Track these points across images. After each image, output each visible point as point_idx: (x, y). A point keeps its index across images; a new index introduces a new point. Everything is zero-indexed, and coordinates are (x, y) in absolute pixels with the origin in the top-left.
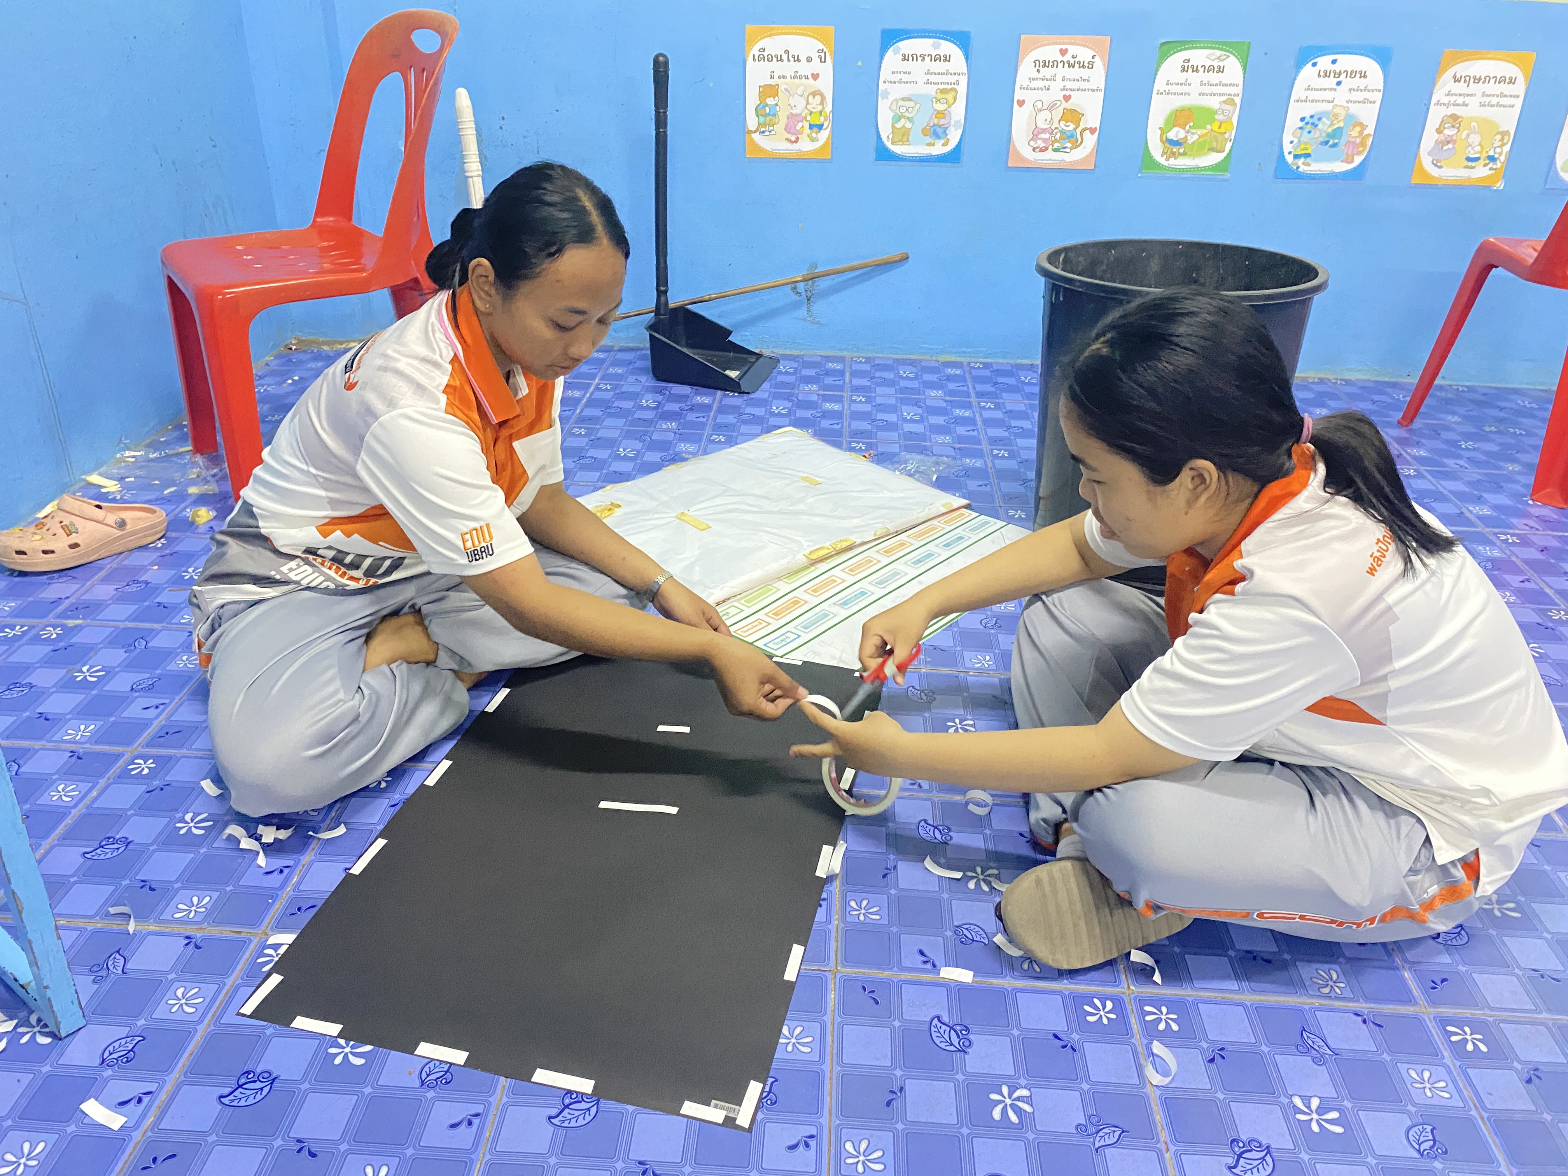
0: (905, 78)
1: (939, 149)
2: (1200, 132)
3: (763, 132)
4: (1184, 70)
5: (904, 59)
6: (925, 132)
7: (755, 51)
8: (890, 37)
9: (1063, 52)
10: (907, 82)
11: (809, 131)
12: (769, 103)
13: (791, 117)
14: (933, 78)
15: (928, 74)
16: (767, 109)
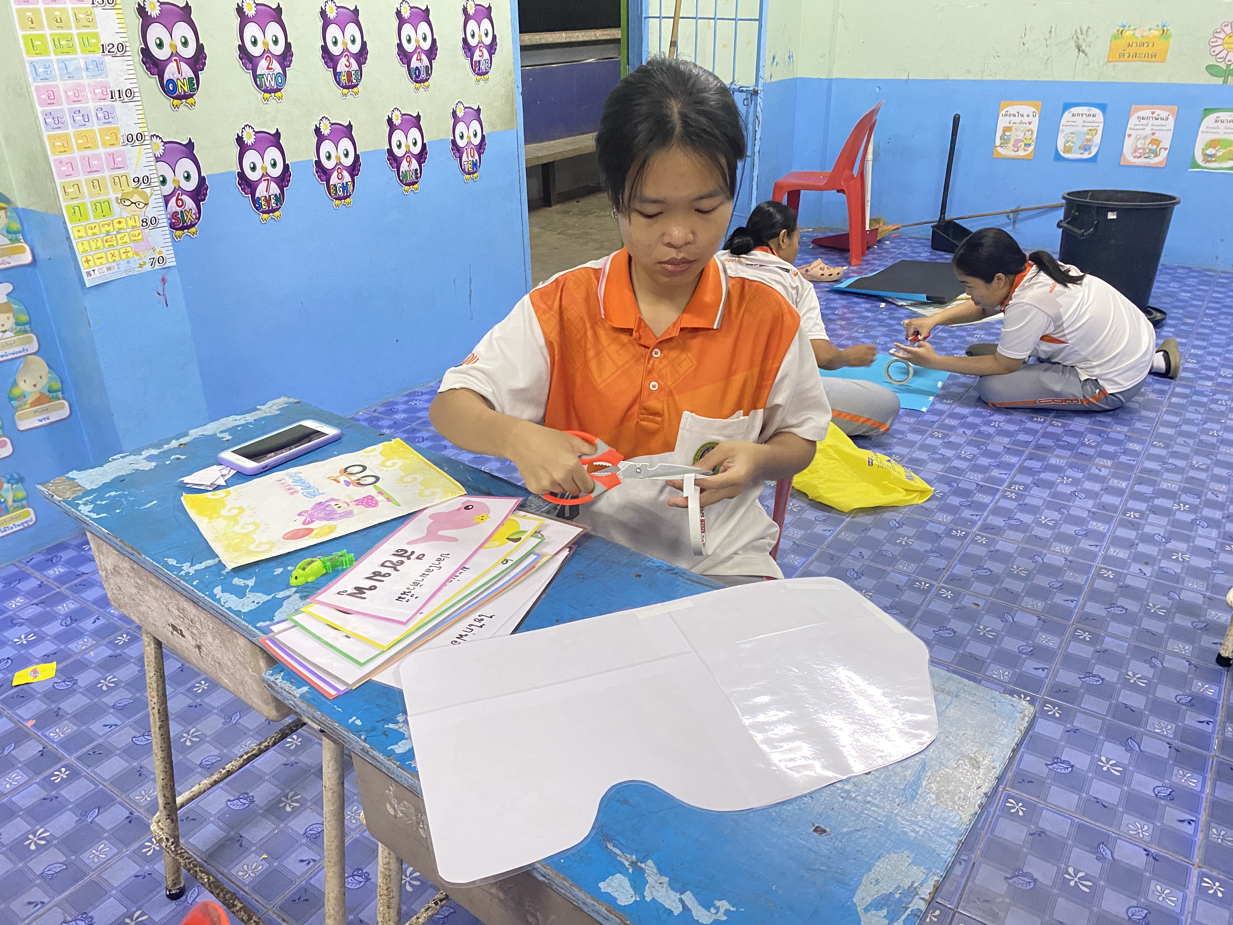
0: (1073, 124)
1: (1086, 156)
2: (1224, 151)
3: (1002, 147)
4: (1216, 121)
5: (1073, 115)
6: (1080, 148)
7: (1004, 112)
8: (1067, 106)
9: (1153, 113)
10: (1073, 126)
11: (1024, 147)
12: (1007, 134)
13: (1016, 140)
14: (1086, 124)
15: (1084, 122)
16: (1006, 137)
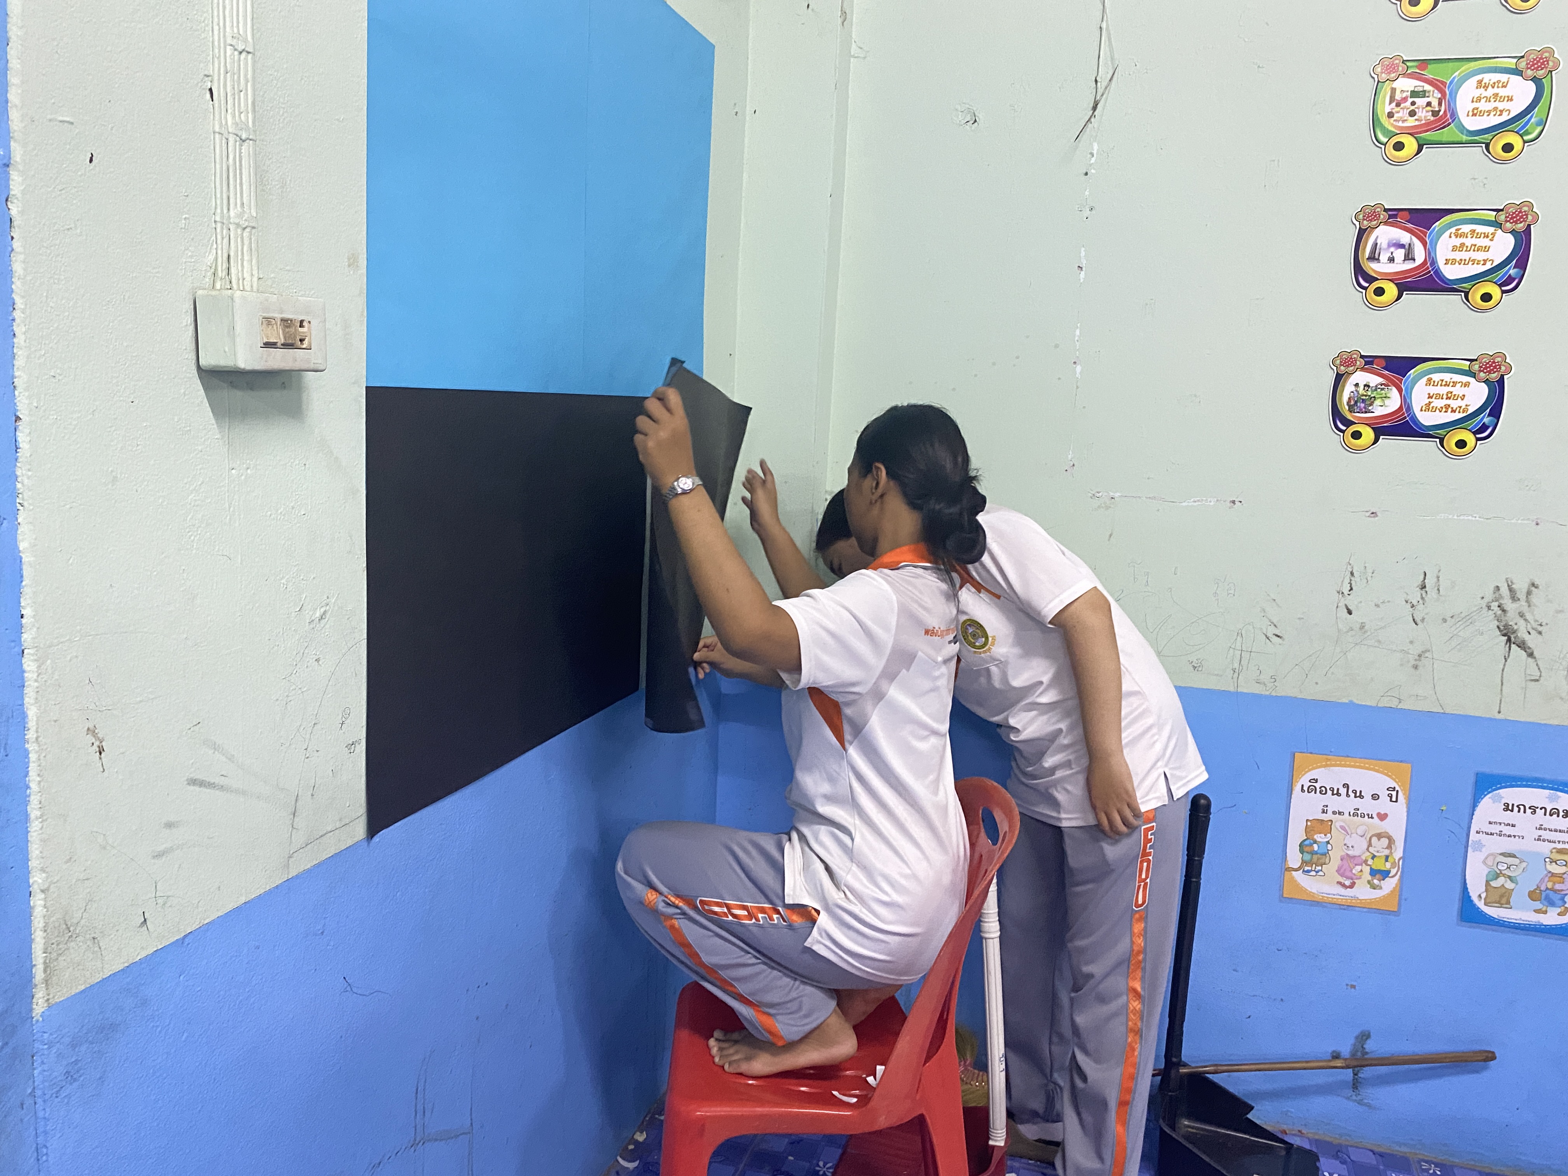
0: (1507, 830)
1: (1552, 919)
3: (1308, 871)
5: (1506, 808)
6: (1532, 896)
7: (1305, 781)
8: (1488, 782)
10: (1509, 836)
11: (1370, 878)
12: (1319, 840)
13: (1348, 858)
14: (1545, 835)
15: (1540, 829)
16: (1316, 847)
